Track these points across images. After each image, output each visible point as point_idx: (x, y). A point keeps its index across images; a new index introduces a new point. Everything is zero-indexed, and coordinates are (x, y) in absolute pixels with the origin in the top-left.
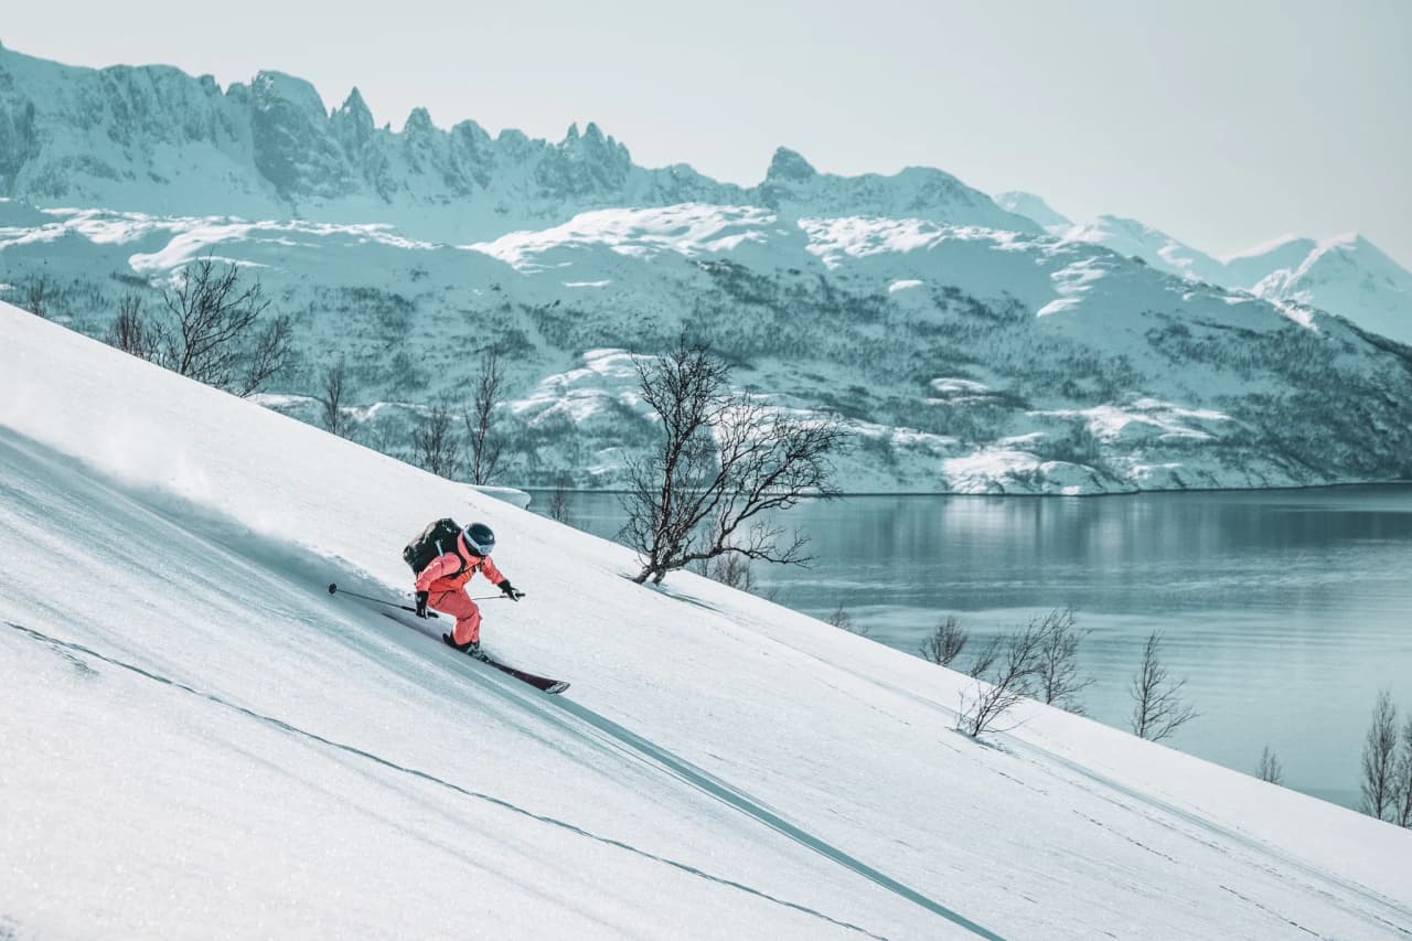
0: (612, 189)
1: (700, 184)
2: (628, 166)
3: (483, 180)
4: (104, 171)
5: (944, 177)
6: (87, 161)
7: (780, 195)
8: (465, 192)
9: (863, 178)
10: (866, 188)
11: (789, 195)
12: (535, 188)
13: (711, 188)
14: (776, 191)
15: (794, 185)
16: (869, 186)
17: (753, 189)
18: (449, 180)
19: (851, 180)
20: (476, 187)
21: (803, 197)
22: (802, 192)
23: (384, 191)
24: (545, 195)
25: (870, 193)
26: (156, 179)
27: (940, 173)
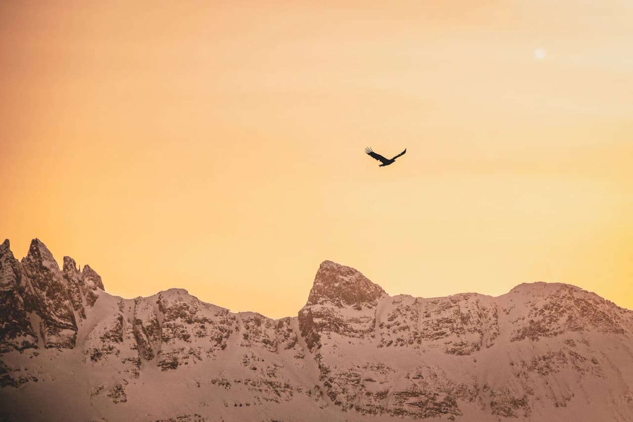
1: (200, 315)
5: (576, 295)
7: (323, 325)
9: (454, 300)
10: (458, 312)
11: (337, 325)
13: (218, 319)
14: (317, 320)
16: (464, 311)
17: (288, 320)
19: (435, 302)
21: (356, 327)
22: (357, 321)
25: (465, 319)
27: (572, 289)
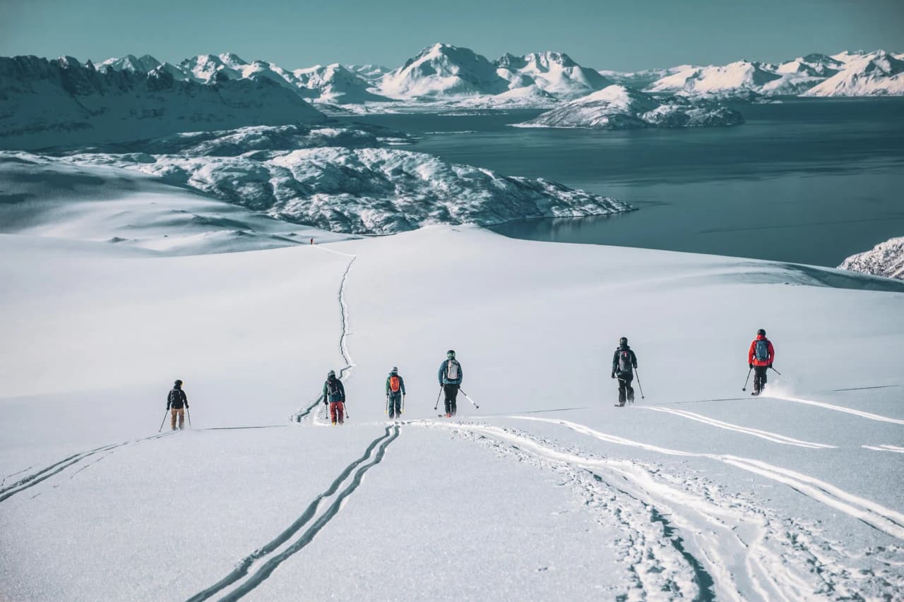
0: (169, 88)
2: (173, 80)
3: (131, 87)
4: (18, 91)
6: (12, 88)
8: (126, 91)
12: (147, 89)
15: (223, 83)
18: (121, 88)
20: (129, 89)
23: (102, 92)
24: (150, 91)
26: (33, 92)
